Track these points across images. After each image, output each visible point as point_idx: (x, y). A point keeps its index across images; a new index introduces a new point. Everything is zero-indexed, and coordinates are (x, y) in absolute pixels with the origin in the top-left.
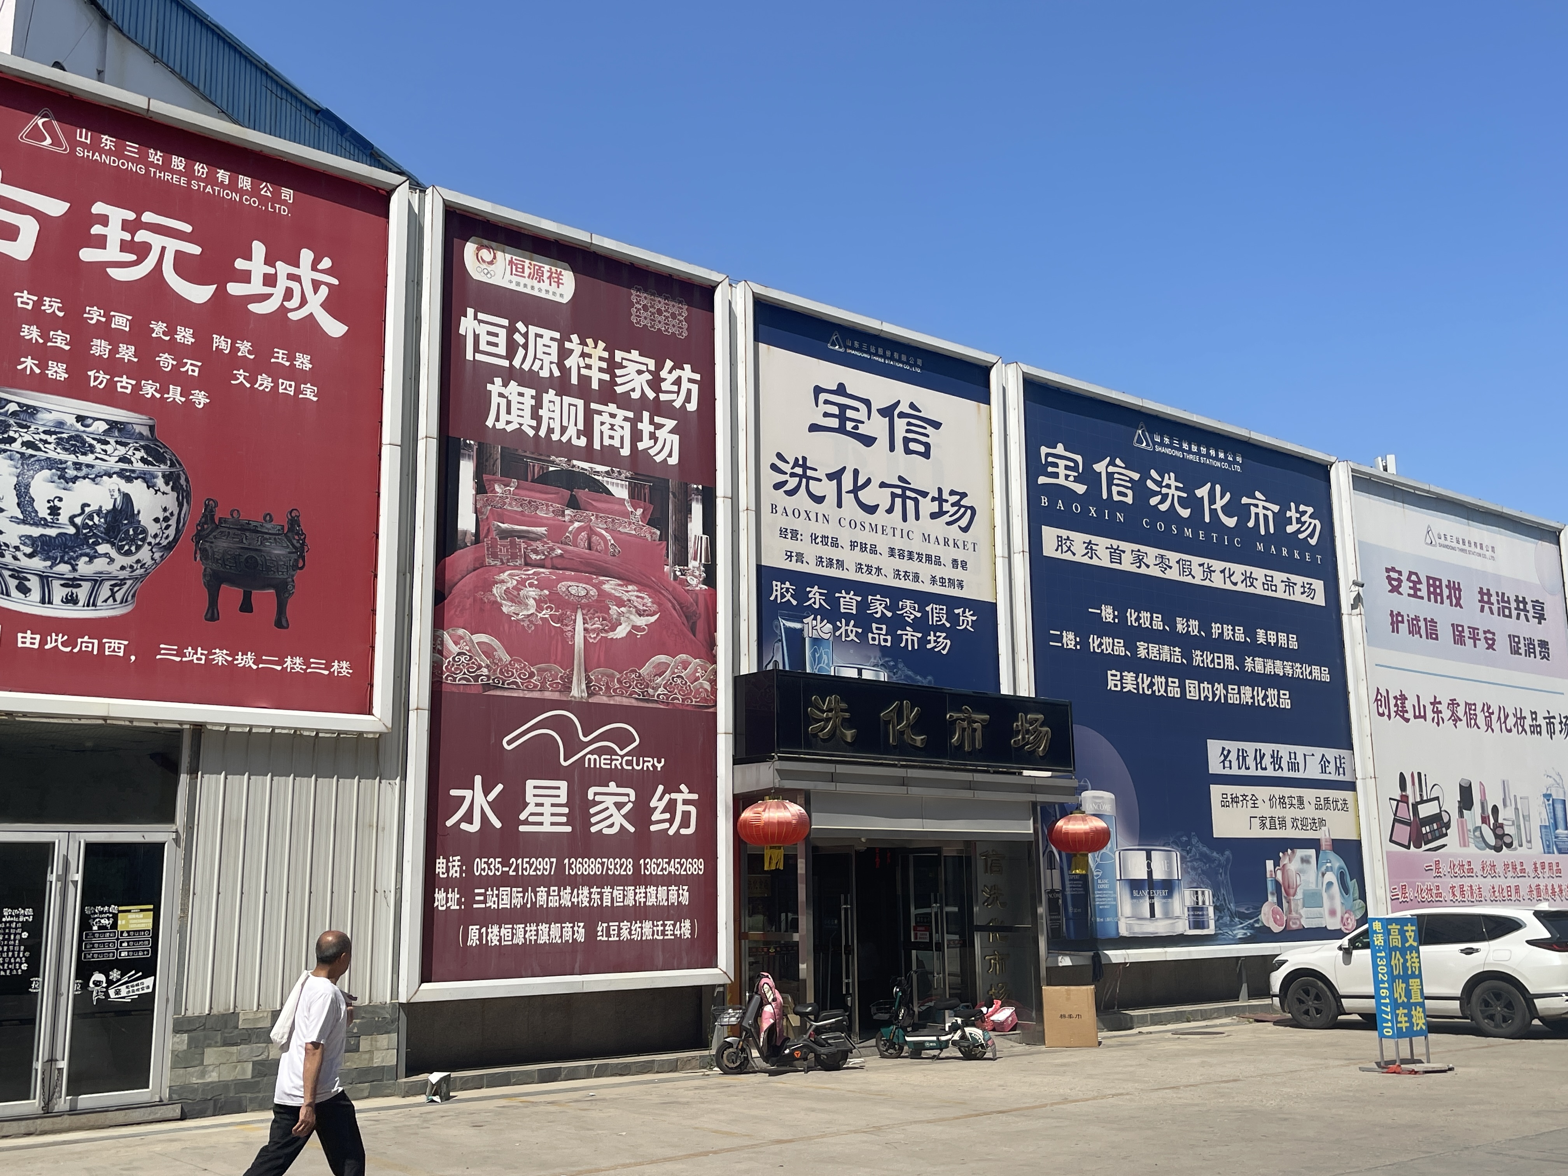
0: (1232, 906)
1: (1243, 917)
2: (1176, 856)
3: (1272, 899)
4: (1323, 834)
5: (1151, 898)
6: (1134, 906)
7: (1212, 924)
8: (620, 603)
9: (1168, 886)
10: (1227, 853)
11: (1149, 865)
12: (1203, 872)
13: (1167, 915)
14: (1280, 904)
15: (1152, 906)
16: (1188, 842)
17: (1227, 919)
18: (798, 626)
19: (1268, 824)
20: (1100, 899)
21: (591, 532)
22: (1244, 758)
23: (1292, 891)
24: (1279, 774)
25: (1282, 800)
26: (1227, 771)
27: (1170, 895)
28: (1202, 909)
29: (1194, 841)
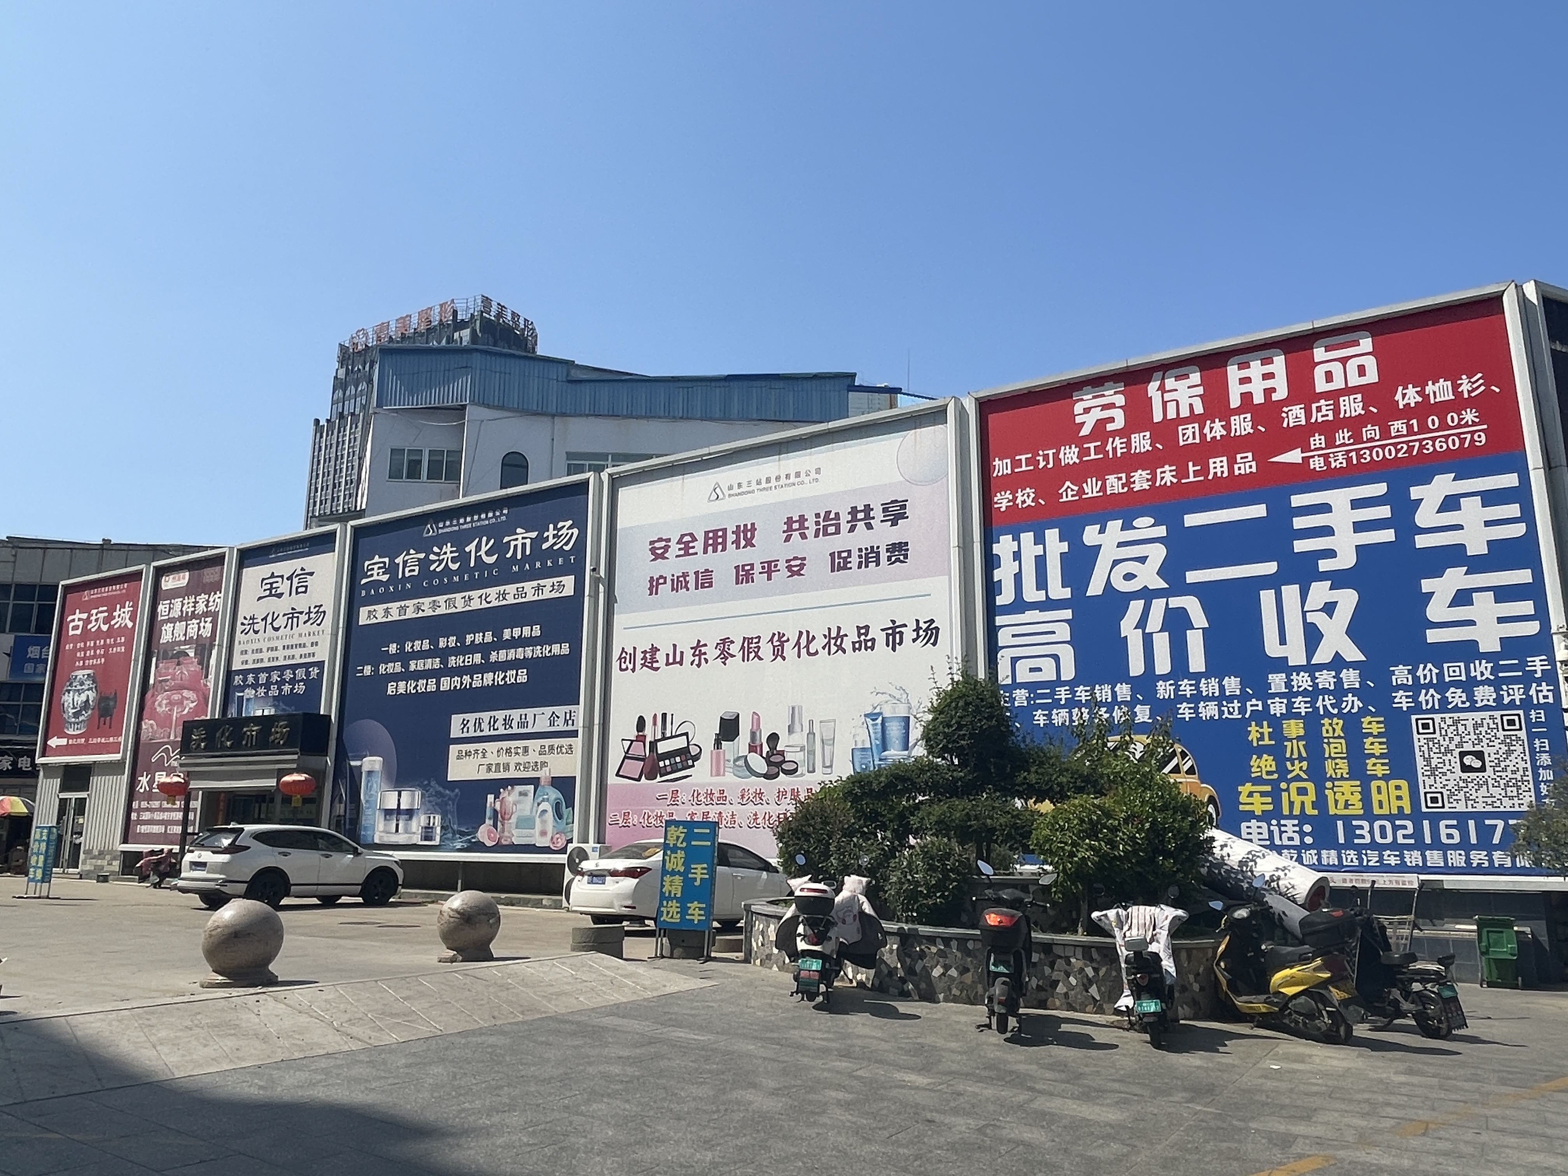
0: (455, 827)
1: (463, 834)
2: (418, 794)
3: (490, 822)
4: (543, 774)
5: (397, 820)
6: (385, 825)
7: (438, 838)
8: (187, 699)
9: (410, 813)
10: (457, 790)
11: (399, 800)
12: (436, 804)
13: (406, 831)
14: (495, 826)
15: (397, 825)
16: (429, 784)
17: (449, 836)
18: (241, 694)
19: (493, 770)
20: (365, 821)
21: (182, 673)
22: (480, 723)
23: (507, 817)
24: (510, 731)
25: (508, 751)
26: (465, 735)
27: (411, 818)
28: (432, 828)
29: (433, 783)
